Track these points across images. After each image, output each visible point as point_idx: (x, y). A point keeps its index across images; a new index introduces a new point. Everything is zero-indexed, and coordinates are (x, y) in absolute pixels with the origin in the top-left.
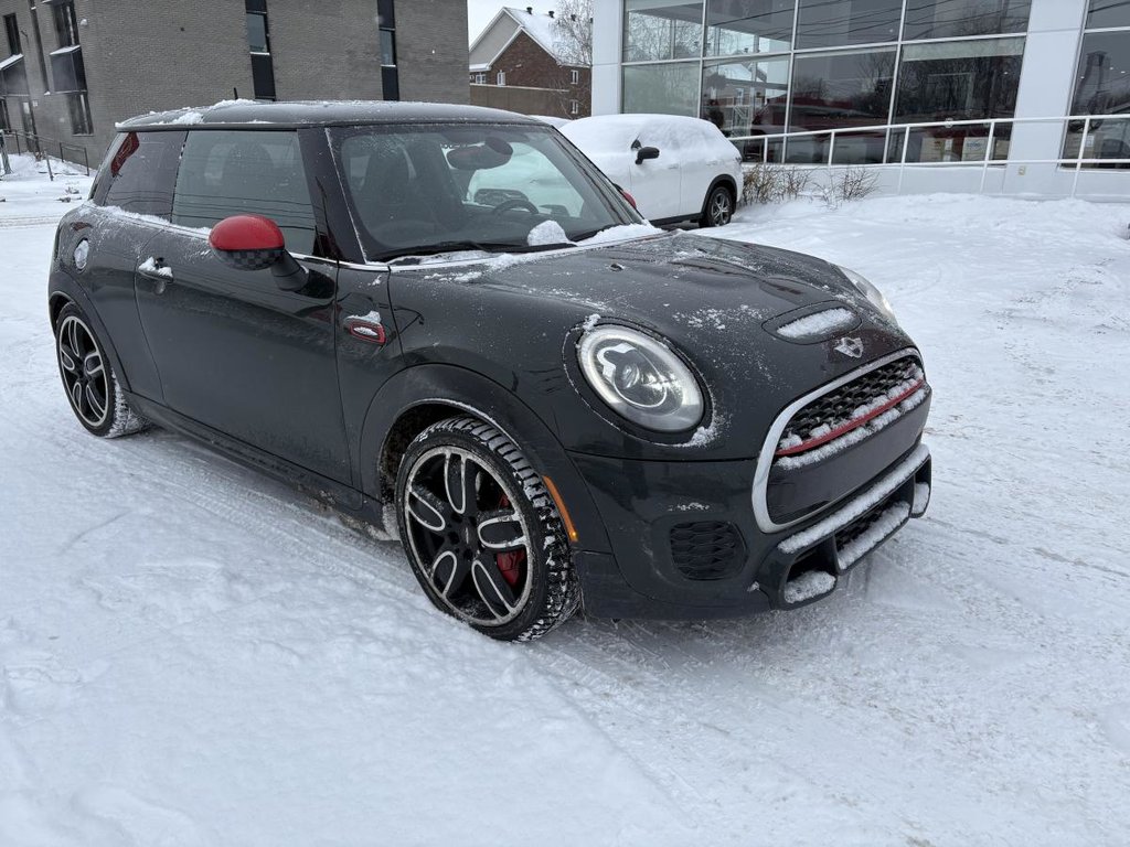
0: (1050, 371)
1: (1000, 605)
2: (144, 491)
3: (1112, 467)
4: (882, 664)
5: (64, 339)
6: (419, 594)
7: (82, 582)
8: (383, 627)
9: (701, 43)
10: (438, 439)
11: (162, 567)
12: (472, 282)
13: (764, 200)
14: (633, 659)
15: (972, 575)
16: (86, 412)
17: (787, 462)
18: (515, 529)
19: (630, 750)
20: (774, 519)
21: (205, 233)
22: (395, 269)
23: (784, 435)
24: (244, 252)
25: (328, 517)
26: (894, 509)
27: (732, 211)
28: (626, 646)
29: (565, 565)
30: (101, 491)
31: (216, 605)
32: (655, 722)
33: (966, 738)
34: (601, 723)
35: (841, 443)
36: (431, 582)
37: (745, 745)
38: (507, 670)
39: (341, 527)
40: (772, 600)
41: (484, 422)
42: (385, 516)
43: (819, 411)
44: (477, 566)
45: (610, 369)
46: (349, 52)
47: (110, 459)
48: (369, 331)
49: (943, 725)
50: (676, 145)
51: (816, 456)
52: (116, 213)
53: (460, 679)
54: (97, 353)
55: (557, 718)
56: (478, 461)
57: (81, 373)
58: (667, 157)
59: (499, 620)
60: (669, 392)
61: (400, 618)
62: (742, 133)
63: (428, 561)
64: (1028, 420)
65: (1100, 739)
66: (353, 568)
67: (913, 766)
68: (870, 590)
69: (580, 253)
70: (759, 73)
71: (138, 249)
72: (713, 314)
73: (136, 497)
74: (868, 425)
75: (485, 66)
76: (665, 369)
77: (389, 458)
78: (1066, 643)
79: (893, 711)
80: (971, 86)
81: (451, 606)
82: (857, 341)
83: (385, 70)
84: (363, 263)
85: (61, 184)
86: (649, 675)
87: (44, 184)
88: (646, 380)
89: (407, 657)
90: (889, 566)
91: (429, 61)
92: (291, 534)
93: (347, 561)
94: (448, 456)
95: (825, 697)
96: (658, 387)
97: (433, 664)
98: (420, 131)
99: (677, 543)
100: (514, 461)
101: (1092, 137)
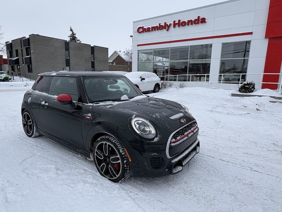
0: (220, 122)
1: (214, 171)
2: (39, 150)
3: (232, 141)
4: (192, 185)
5: (24, 117)
6: (97, 172)
7: (24, 171)
8: (90, 180)
9: (153, 58)
10: (102, 140)
11: (42, 167)
12: (110, 108)
13: (165, 88)
14: (142, 186)
15: (208, 165)
16: (27, 132)
17: (173, 144)
18: (118, 159)
19: (142, 207)
20: (170, 156)
21: (56, 97)
22: (94, 105)
23: (172, 139)
24: (63, 101)
25: (78, 155)
26: (193, 152)
27: (159, 90)
28: (141, 183)
29: (128, 166)
30: (30, 150)
31: (54, 176)
32: (147, 200)
33: (209, 201)
34: (136, 201)
35: (183, 140)
36: (100, 170)
37: (166, 205)
38: (116, 189)
39: (81, 157)
40: (171, 173)
41: (112, 136)
42: (91, 155)
43: (178, 134)
44: (110, 167)
45: (137, 126)
46: (85, 58)
47: (32, 142)
48: (89, 118)
49: (205, 198)
50: (148, 77)
51: (178, 143)
52: (37, 92)
53: (106, 192)
54: (31, 120)
55: (126, 200)
56: (111, 144)
57: (27, 124)
58: (147, 80)
59: (115, 178)
60: (149, 131)
61: (93, 178)
62: (161, 75)
63: (100, 165)
64: (216, 132)
65: (235, 200)
66: (84, 166)
67: (199, 208)
68: (189, 169)
69: (131, 102)
70: (163, 64)
71: (41, 99)
72: (157, 114)
73: (37, 151)
74: (187, 136)
75: (111, 61)
76: (148, 126)
77: (92, 143)
78: (227, 179)
79: (195, 195)
80: (202, 67)
81: (104, 175)
82: (185, 119)
83: (92, 62)
84: (88, 104)
85: (25, 83)
86: (146, 189)
87: (21, 82)
88: (145, 128)
89: (95, 187)
90: (193, 163)
91: (101, 60)
92: (70, 159)
93: (82, 165)
94: (104, 143)
95: (181, 193)
96: (147, 130)
97: (100, 188)
98: (100, 78)
99: (151, 162)
100: (118, 145)
101: (224, 78)
